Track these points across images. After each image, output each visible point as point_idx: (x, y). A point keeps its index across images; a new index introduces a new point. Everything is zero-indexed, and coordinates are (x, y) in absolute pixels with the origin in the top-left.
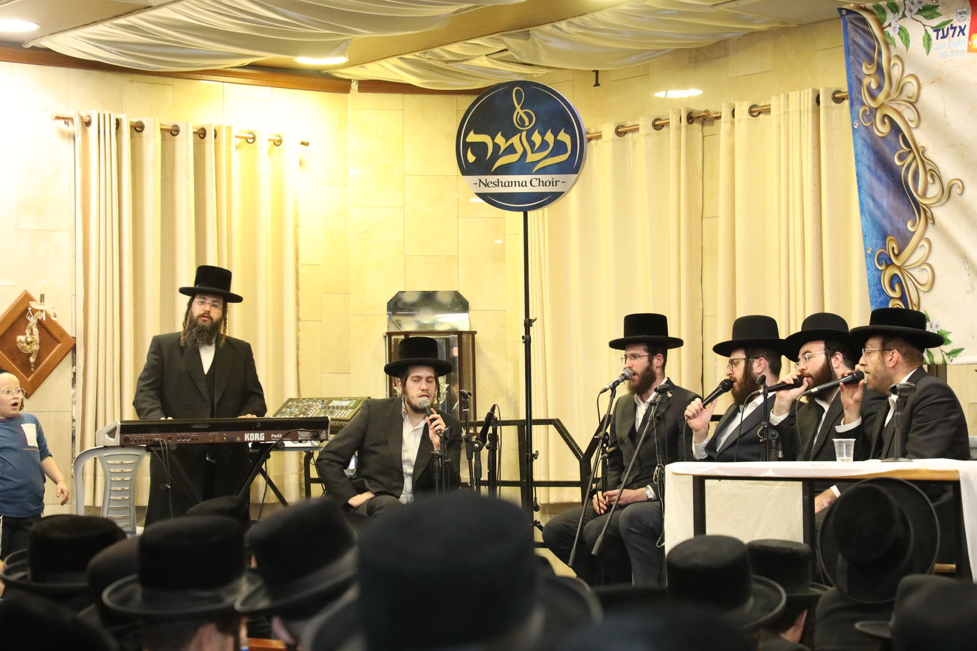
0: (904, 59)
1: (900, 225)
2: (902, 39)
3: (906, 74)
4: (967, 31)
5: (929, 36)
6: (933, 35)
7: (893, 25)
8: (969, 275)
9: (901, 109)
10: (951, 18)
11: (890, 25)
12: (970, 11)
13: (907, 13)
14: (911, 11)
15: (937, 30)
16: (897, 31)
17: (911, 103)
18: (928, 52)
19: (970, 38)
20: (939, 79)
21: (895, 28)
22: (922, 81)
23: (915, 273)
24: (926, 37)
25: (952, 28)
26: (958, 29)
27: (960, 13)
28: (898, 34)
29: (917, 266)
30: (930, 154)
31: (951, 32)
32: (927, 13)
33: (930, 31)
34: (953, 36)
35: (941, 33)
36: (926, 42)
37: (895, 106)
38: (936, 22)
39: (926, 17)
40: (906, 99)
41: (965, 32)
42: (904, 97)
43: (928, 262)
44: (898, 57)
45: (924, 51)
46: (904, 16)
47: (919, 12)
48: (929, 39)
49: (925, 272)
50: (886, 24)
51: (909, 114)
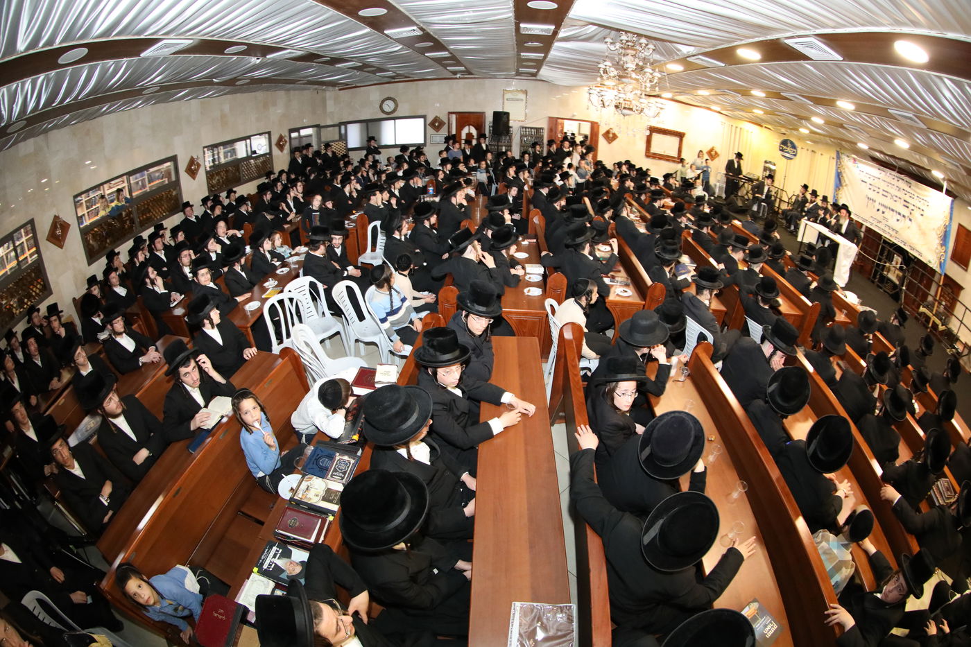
6: (849, 158)
51: (844, 171)
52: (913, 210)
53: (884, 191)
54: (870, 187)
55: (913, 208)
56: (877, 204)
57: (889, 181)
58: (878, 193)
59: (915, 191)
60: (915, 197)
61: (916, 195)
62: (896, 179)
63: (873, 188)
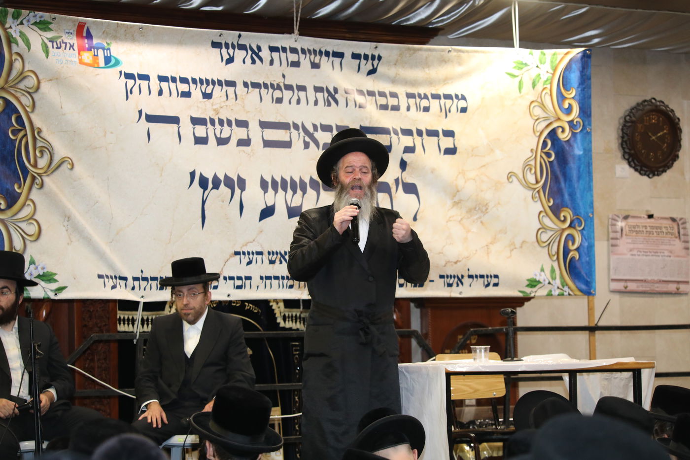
0: (25, 57)
1: (9, 186)
2: (23, 41)
3: (26, 69)
4: (76, 47)
5: (46, 44)
6: (50, 44)
7: (14, 27)
8: (67, 230)
9: (18, 95)
10: (60, 35)
11: (11, 27)
12: (75, 33)
13: (24, 22)
14: (28, 21)
15: (51, 41)
16: (19, 34)
17: (29, 93)
18: (47, 57)
19: (79, 54)
20: (57, 79)
21: (15, 30)
22: (41, 77)
23: (23, 225)
24: (44, 44)
25: (63, 43)
26: (68, 46)
27: (68, 33)
28: (20, 36)
29: (26, 220)
30: (45, 134)
31: (63, 45)
32: (41, 26)
33: (47, 41)
34: (65, 49)
35: (55, 44)
36: (44, 48)
37: (13, 92)
38: (50, 35)
39: (40, 29)
40: (24, 88)
41: (74, 48)
42: (22, 86)
43: (35, 217)
44: (18, 54)
45: (43, 55)
46: (22, 23)
47: (35, 24)
48: (47, 47)
49: (32, 226)
50: (7, 26)
51: (26, 101)
52: (409, 150)
53: (264, 125)
54: (201, 131)
55: (407, 141)
56: (253, 190)
57: (278, 80)
58: (244, 143)
59: (394, 81)
60: (403, 102)
61: (401, 91)
62: (305, 62)
63: (211, 132)
